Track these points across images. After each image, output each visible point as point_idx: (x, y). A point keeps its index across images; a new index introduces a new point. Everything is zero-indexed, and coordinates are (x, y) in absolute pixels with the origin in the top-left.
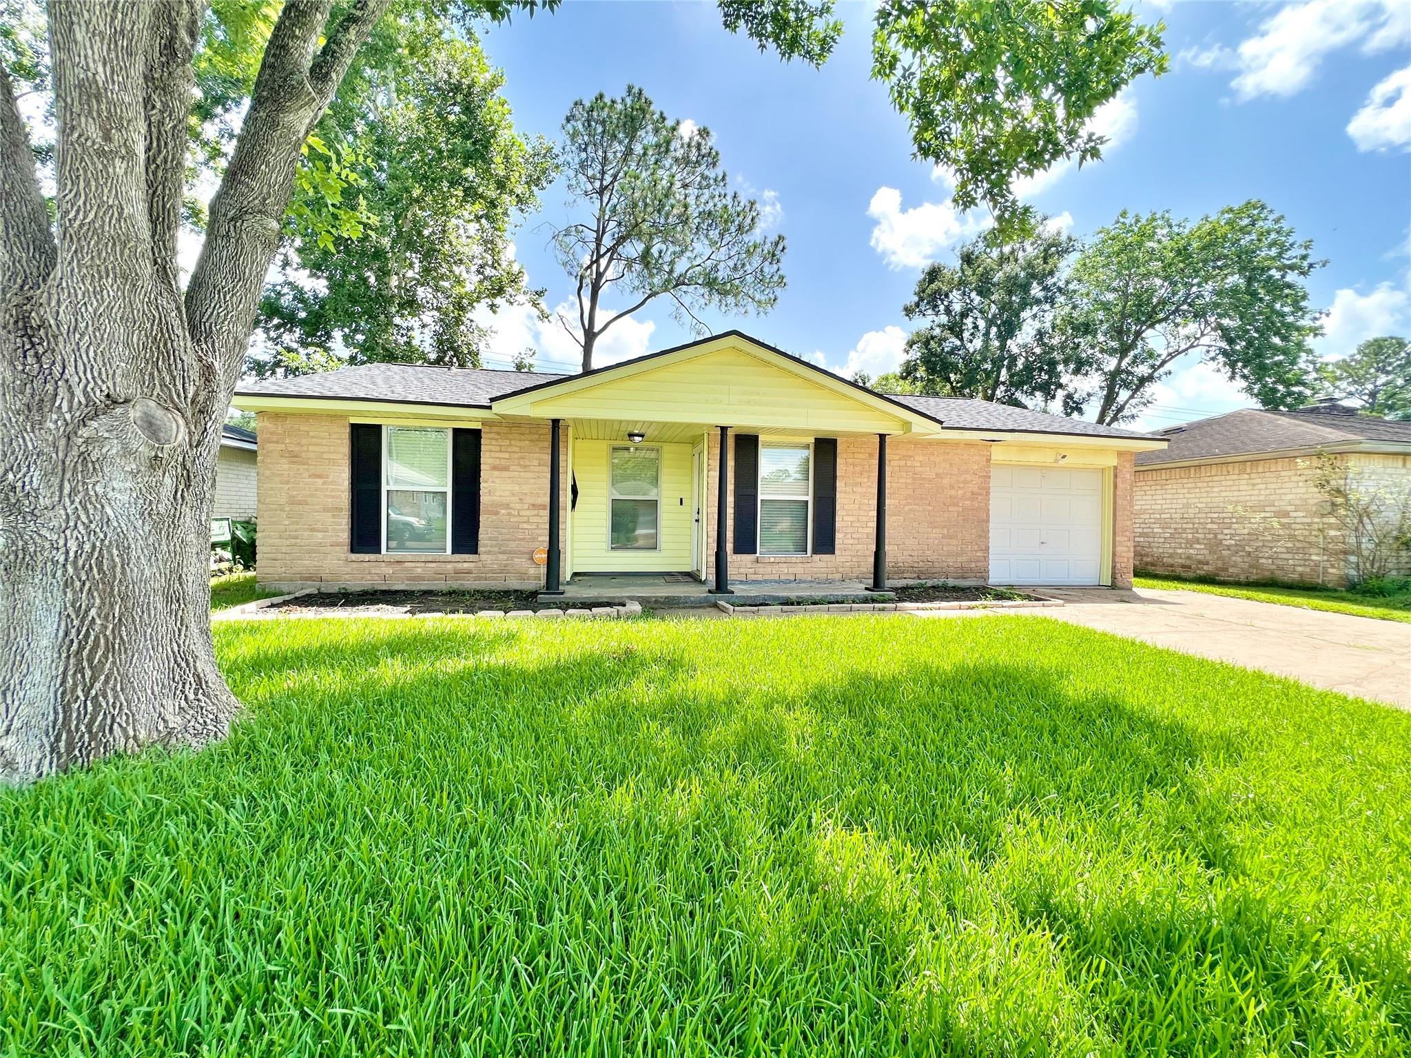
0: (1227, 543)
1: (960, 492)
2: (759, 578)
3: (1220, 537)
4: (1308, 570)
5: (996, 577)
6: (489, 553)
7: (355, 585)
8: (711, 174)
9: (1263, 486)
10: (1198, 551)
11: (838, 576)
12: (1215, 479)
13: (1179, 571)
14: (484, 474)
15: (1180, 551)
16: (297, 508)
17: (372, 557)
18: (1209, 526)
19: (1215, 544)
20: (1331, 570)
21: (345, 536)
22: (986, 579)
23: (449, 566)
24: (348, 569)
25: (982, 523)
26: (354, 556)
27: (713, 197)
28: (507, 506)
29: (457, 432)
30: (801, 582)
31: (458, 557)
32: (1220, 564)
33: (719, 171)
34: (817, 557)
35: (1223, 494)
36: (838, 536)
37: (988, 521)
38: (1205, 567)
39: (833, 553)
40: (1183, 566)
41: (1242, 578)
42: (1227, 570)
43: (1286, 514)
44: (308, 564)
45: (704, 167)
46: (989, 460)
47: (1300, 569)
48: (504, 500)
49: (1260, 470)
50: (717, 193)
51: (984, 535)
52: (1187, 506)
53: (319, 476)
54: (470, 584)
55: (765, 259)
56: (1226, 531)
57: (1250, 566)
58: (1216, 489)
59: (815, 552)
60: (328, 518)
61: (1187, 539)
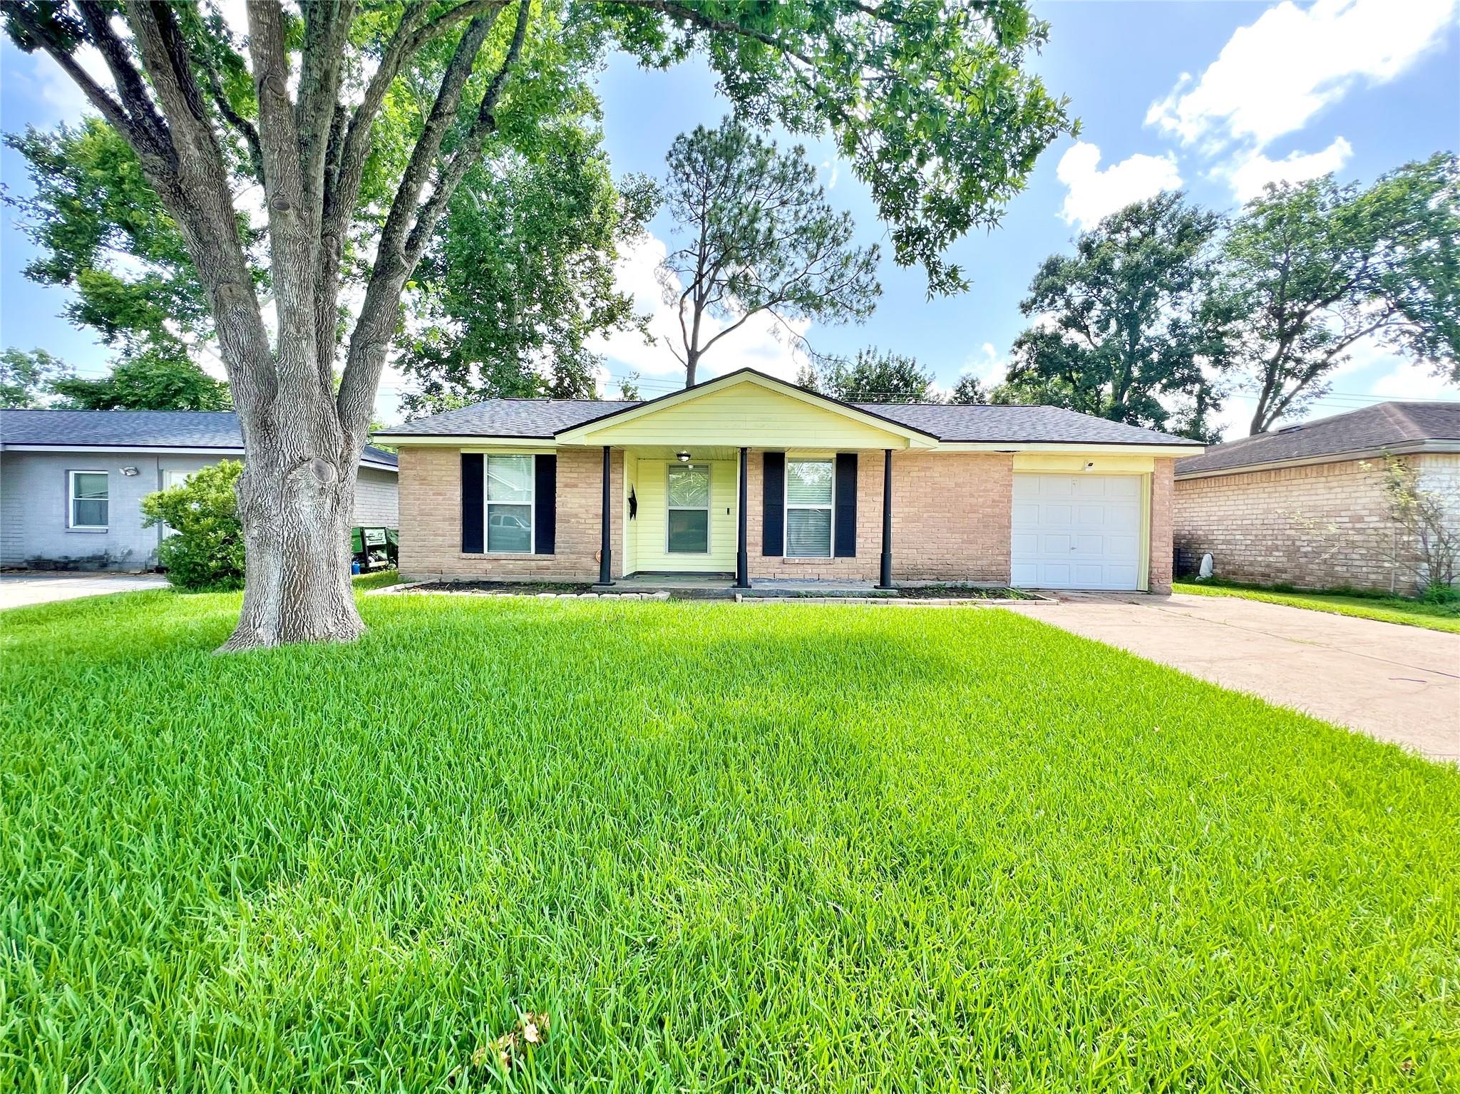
0: (1303, 550)
1: (981, 500)
2: (786, 577)
3: (1298, 543)
4: (1381, 577)
5: (1019, 578)
6: (562, 553)
7: (466, 577)
8: (808, 189)
9: (1339, 490)
10: (1278, 558)
11: (859, 577)
12: (1294, 482)
13: (1260, 580)
14: (559, 490)
15: (1260, 559)
16: (426, 518)
17: (477, 555)
18: (1288, 532)
19: (1293, 552)
20: (1402, 578)
21: (458, 540)
22: (1007, 581)
23: (533, 563)
24: (460, 565)
25: (1005, 529)
26: (464, 555)
27: (811, 211)
28: (576, 516)
29: (537, 457)
30: (824, 581)
31: (539, 556)
32: (1297, 572)
33: (816, 186)
34: (839, 559)
35: (1302, 498)
36: (859, 541)
37: (1010, 527)
38: (1284, 576)
39: (854, 555)
40: (1263, 575)
41: (1318, 587)
42: (1303, 578)
43: (1360, 519)
44: (433, 561)
45: (801, 183)
46: (1010, 470)
47: (1373, 577)
48: (574, 511)
49: (1337, 472)
50: (814, 207)
51: (1005, 540)
52: (1267, 511)
53: (440, 494)
54: (548, 578)
55: (860, 269)
56: (1304, 538)
57: (1326, 575)
58: (1295, 493)
59: (837, 555)
60: (445, 526)
61: (1267, 546)
